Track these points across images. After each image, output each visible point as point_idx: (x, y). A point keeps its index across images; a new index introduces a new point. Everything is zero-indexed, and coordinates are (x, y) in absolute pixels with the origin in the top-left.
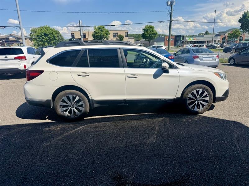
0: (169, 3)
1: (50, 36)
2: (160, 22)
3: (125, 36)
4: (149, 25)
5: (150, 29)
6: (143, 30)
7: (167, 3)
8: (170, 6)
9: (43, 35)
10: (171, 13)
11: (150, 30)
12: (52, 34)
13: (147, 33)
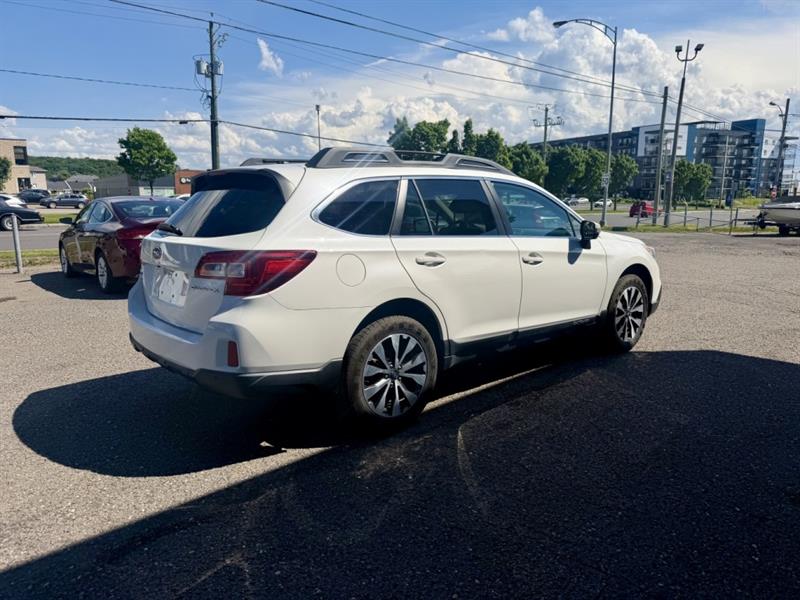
0: (204, 67)
2: (181, 123)
3: (14, 162)
4: (141, 129)
5: (149, 141)
6: (121, 142)
7: (198, 64)
8: (207, 76)
10: (213, 99)
11: (147, 144)
13: (138, 155)
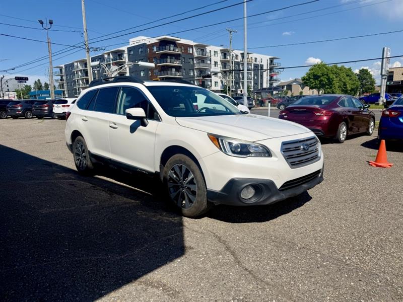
1: (322, 78)
9: (312, 77)
12: (327, 75)
